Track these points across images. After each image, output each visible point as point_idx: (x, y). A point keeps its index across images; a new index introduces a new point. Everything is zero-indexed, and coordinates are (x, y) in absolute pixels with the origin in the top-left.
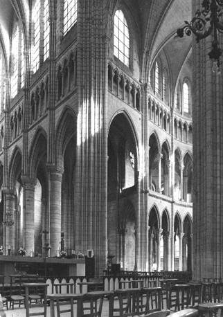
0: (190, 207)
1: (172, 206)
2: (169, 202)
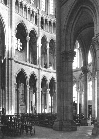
0: (54, 73)
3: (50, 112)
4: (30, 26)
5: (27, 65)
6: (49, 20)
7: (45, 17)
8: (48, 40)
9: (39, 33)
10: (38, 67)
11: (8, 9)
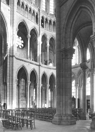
0: (54, 69)
1: (39, 68)
2: (37, 65)
3: (50, 107)
4: (31, 25)
5: (28, 62)
6: (49, 19)
7: (45, 17)
8: (48, 38)
9: (39, 32)
10: (38, 64)
11: (10, 9)
